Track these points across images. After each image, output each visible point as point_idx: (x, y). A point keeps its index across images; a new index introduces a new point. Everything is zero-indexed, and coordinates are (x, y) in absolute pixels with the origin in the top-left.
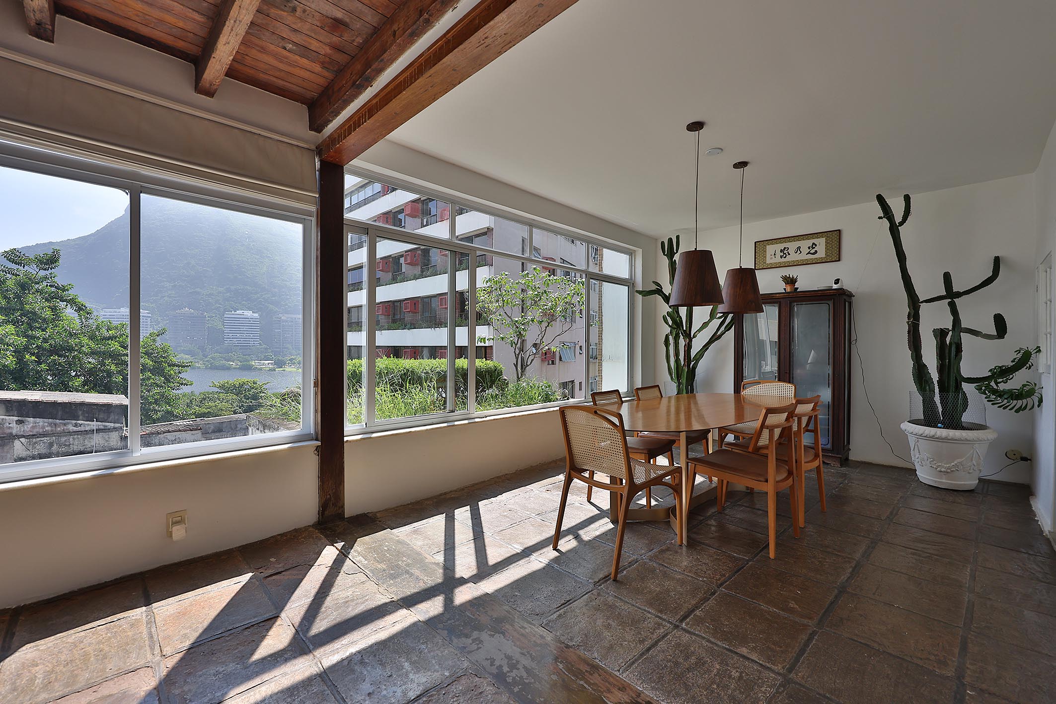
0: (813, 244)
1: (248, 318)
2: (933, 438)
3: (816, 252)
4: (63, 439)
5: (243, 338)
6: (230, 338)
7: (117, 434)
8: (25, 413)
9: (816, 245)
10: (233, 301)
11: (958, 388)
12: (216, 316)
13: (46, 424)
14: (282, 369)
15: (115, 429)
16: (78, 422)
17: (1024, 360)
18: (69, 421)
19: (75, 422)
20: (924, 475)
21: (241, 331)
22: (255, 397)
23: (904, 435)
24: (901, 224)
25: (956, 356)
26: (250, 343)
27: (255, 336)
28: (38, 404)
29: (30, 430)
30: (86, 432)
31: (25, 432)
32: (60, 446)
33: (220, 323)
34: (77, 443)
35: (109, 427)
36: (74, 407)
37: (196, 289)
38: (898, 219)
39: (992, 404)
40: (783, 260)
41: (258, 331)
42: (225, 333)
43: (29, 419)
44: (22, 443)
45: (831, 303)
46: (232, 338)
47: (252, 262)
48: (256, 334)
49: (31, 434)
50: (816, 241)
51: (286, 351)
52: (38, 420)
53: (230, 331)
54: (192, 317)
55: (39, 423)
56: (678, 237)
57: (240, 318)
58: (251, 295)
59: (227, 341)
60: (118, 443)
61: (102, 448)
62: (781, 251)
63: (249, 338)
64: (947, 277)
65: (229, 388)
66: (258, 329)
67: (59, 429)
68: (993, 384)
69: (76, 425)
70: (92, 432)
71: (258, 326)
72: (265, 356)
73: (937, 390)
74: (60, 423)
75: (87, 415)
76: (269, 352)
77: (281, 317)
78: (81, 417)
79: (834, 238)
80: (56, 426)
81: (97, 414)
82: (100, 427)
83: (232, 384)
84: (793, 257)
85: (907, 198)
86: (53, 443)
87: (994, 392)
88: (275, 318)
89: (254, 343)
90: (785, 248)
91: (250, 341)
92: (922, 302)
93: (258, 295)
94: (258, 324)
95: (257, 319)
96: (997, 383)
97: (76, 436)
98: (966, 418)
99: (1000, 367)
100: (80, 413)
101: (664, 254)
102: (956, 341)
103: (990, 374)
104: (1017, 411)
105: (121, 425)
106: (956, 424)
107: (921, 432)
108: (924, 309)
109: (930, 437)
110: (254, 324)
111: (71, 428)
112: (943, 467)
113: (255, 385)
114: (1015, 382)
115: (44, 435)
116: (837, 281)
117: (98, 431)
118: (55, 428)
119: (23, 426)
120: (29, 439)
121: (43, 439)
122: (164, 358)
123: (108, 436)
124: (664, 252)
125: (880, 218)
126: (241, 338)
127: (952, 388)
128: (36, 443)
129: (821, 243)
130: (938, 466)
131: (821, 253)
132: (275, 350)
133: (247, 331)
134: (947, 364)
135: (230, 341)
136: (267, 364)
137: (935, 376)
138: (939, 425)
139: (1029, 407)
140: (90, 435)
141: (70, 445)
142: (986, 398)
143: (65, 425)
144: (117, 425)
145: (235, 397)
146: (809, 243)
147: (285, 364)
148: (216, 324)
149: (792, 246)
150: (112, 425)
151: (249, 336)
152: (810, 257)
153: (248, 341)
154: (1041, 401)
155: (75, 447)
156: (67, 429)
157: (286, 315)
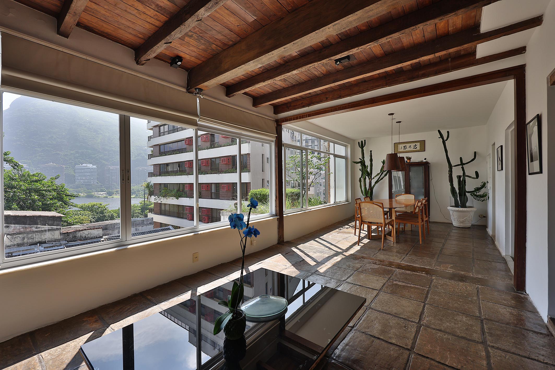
0: (415, 145)
1: (90, 168)
2: (458, 211)
3: (416, 148)
4: (30, 235)
5: (87, 180)
6: (79, 180)
7: (59, 232)
8: (9, 222)
9: (416, 145)
10: (80, 159)
11: (465, 195)
12: (70, 167)
13: (21, 228)
14: (111, 197)
15: (57, 229)
16: (38, 226)
17: (484, 185)
18: (33, 225)
19: (36, 226)
20: (455, 224)
21: (85, 175)
22: (102, 212)
23: (448, 211)
24: (446, 140)
25: (464, 184)
26: (91, 183)
27: (94, 178)
28: (16, 217)
29: (12, 231)
30: (42, 231)
31: (10, 232)
32: (28, 239)
33: (73, 171)
34: (37, 237)
35: (54, 228)
36: (35, 218)
37: (57, 152)
38: (445, 139)
39: (475, 199)
40: (405, 150)
41: (96, 176)
42: (76, 177)
43: (12, 225)
44: (8, 238)
45: (423, 167)
46: (80, 180)
47: (91, 136)
48: (95, 177)
49: (13, 233)
50: (416, 144)
51: (113, 187)
52: (16, 225)
53: (79, 175)
54: (55, 168)
55: (17, 227)
56: (365, 141)
57: (85, 168)
58: (92, 155)
59: (77, 181)
60: (59, 236)
61: (51, 240)
62: (404, 147)
63: (91, 180)
64: (461, 159)
65: (85, 208)
66: (96, 174)
67: (28, 230)
68: (475, 193)
69: (37, 228)
70: (45, 231)
71: (96, 173)
72: (101, 190)
73: (458, 195)
74: (28, 227)
75: (43, 222)
76: (103, 188)
77: (110, 168)
78: (39, 223)
79: (423, 143)
80: (26, 228)
81: (48, 221)
82: (49, 228)
83: (87, 206)
84: (408, 149)
85: (448, 132)
86: (25, 237)
87: (476, 195)
88: (106, 168)
89: (94, 183)
90: (405, 146)
91: (91, 181)
92: (453, 166)
93: (95, 155)
94: (96, 171)
95: (95, 169)
96: (476, 193)
97: (37, 234)
98: (468, 204)
99: (477, 188)
100: (39, 221)
101: (359, 147)
102: (464, 179)
103: (474, 190)
104: (482, 201)
105: (60, 227)
106: (465, 207)
107: (454, 209)
108: (454, 169)
109: (457, 211)
110: (94, 171)
111: (34, 229)
112: (461, 220)
113: (101, 206)
114: (481, 192)
115: (20, 233)
116: (425, 159)
117: (49, 230)
118: (26, 229)
119: (9, 229)
120: (12, 235)
121: (19, 235)
122: (63, 191)
123: (53, 233)
124: (359, 146)
125: (439, 138)
126: (86, 180)
127: (463, 195)
128: (16, 238)
129: (418, 144)
130: (460, 220)
131: (418, 148)
132: (106, 186)
133: (89, 175)
134: (461, 187)
135: (79, 181)
136: (103, 194)
137: (458, 191)
138: (460, 207)
139: (485, 200)
140: (44, 233)
141: (34, 238)
142: (473, 197)
143: (31, 228)
144: (58, 227)
145: (89, 213)
146: (414, 144)
147: (113, 194)
148: (70, 172)
149: (408, 145)
150: (56, 227)
151: (90, 178)
152: (414, 149)
153: (90, 181)
154: (489, 198)
155: (37, 239)
156: (32, 230)
157: (113, 167)
